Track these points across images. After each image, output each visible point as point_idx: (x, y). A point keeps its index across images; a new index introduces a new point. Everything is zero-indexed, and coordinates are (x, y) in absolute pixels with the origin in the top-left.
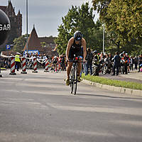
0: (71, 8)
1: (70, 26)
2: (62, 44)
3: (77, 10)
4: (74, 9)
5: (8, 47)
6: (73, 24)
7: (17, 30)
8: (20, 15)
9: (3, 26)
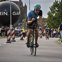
0: (55, 2)
1: (54, 12)
2: (50, 22)
3: (59, 2)
4: (56, 2)
5: (19, 24)
6: (56, 11)
7: (24, 14)
8: (26, 6)
9: (16, 13)
